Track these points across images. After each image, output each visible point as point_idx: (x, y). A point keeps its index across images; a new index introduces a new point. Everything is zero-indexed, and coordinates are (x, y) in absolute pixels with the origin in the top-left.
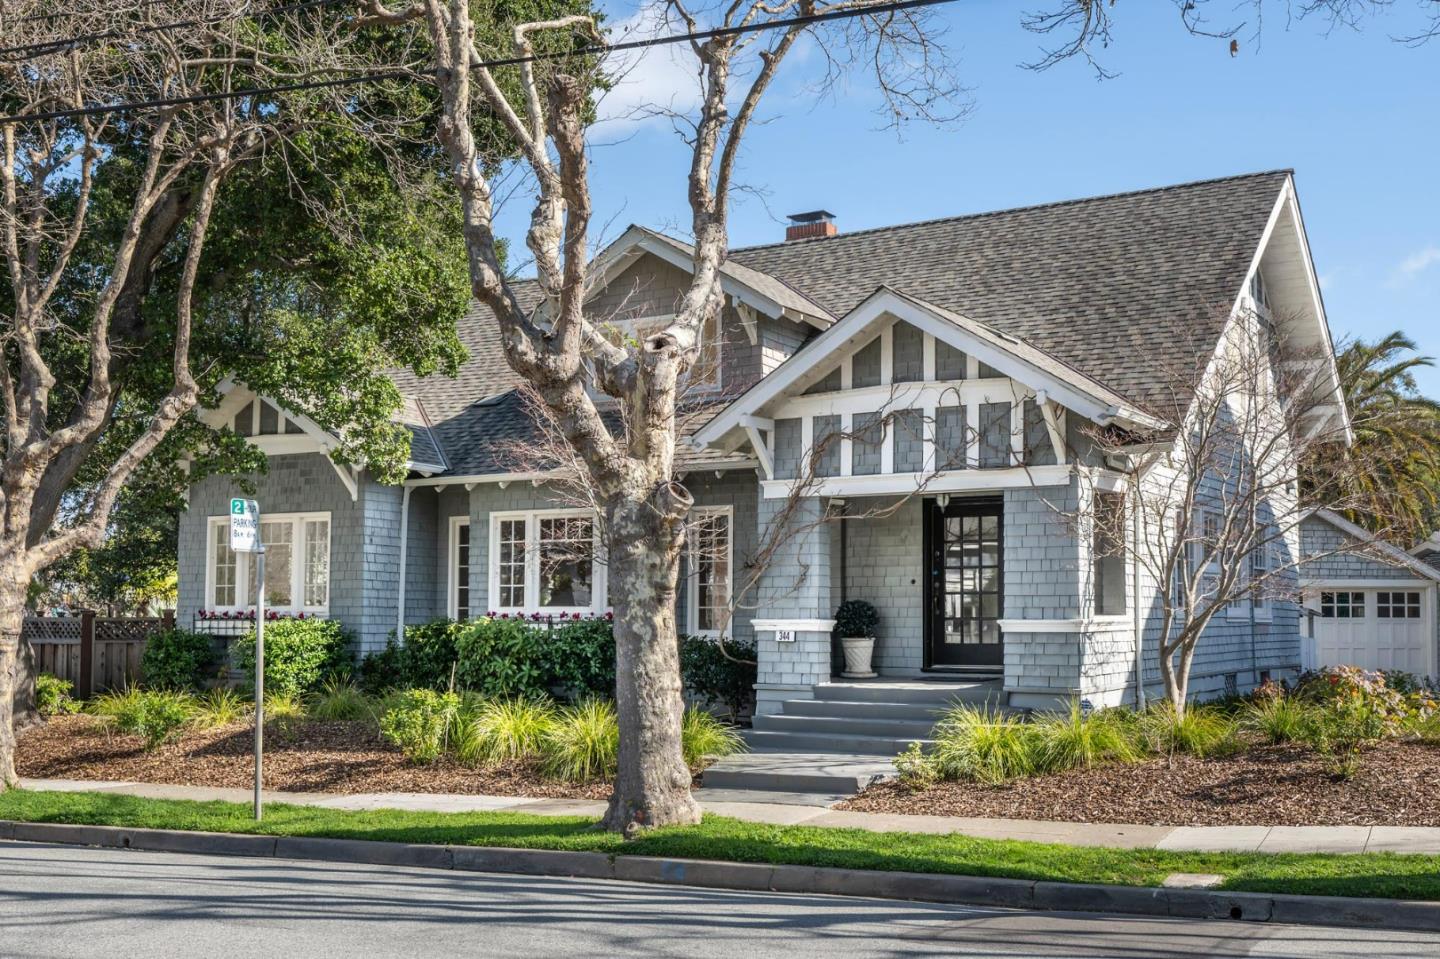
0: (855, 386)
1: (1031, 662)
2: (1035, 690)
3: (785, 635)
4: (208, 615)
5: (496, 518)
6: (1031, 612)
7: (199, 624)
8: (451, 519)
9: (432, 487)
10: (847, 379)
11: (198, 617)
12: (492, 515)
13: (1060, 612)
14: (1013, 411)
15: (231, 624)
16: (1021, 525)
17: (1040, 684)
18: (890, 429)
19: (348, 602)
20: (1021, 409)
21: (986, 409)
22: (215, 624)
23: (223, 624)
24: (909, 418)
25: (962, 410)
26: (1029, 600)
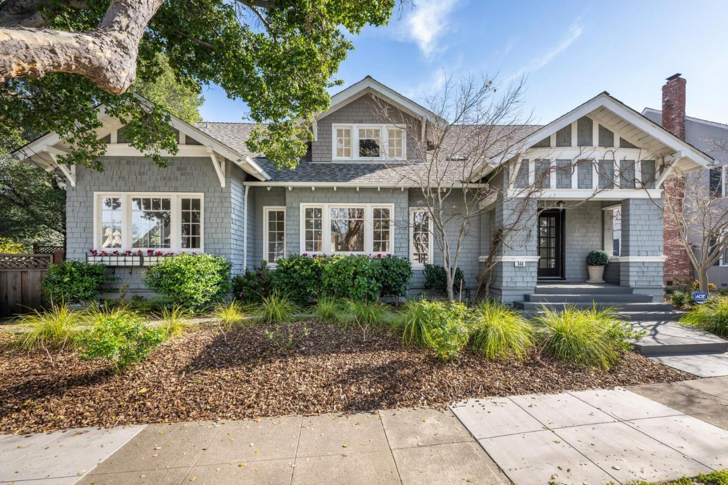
0: (557, 146)
1: (642, 274)
2: (645, 287)
3: (521, 263)
4: (99, 252)
5: (303, 206)
6: (642, 253)
7: (91, 259)
8: (264, 208)
9: (266, 187)
10: (553, 142)
11: (90, 254)
12: (301, 204)
13: (655, 253)
14: (636, 165)
15: (122, 258)
16: (637, 215)
17: (646, 284)
18: (576, 168)
19: (220, 246)
20: (640, 163)
21: (624, 162)
22: (106, 258)
23: (114, 258)
24: (585, 164)
25: (612, 162)
26: (641, 248)
